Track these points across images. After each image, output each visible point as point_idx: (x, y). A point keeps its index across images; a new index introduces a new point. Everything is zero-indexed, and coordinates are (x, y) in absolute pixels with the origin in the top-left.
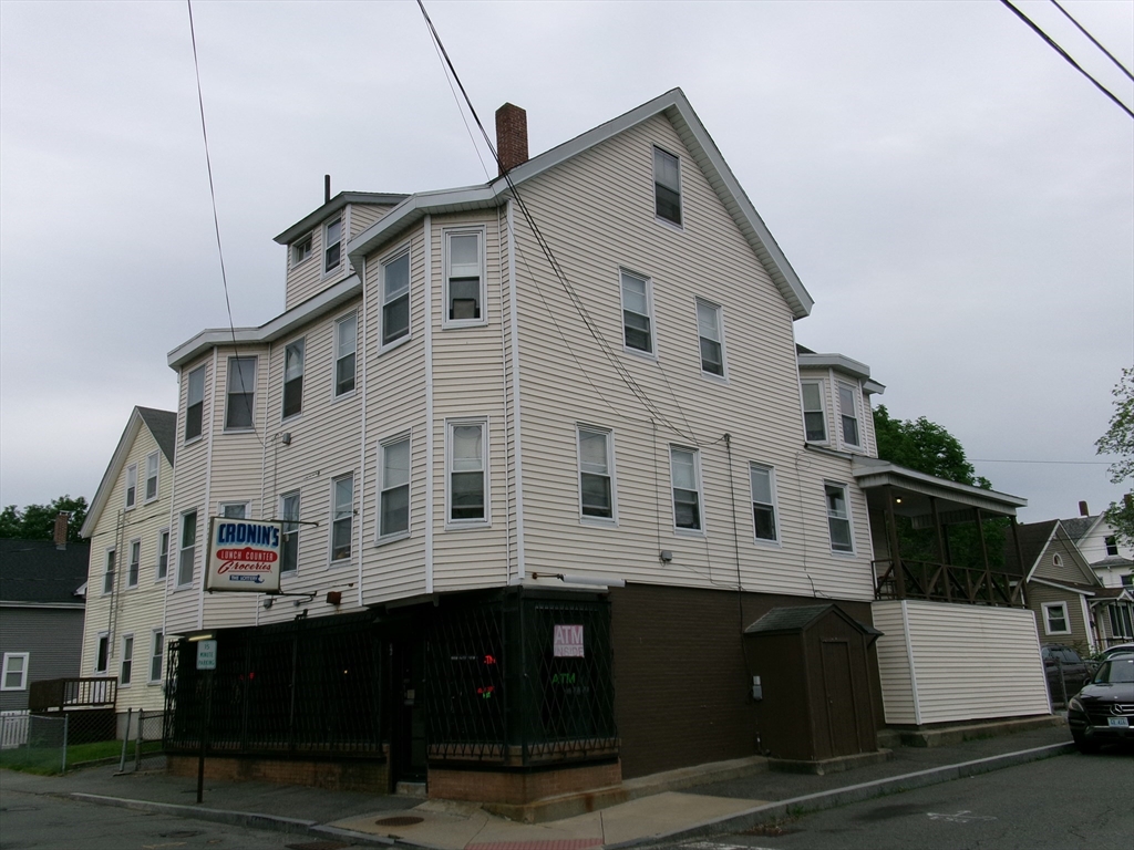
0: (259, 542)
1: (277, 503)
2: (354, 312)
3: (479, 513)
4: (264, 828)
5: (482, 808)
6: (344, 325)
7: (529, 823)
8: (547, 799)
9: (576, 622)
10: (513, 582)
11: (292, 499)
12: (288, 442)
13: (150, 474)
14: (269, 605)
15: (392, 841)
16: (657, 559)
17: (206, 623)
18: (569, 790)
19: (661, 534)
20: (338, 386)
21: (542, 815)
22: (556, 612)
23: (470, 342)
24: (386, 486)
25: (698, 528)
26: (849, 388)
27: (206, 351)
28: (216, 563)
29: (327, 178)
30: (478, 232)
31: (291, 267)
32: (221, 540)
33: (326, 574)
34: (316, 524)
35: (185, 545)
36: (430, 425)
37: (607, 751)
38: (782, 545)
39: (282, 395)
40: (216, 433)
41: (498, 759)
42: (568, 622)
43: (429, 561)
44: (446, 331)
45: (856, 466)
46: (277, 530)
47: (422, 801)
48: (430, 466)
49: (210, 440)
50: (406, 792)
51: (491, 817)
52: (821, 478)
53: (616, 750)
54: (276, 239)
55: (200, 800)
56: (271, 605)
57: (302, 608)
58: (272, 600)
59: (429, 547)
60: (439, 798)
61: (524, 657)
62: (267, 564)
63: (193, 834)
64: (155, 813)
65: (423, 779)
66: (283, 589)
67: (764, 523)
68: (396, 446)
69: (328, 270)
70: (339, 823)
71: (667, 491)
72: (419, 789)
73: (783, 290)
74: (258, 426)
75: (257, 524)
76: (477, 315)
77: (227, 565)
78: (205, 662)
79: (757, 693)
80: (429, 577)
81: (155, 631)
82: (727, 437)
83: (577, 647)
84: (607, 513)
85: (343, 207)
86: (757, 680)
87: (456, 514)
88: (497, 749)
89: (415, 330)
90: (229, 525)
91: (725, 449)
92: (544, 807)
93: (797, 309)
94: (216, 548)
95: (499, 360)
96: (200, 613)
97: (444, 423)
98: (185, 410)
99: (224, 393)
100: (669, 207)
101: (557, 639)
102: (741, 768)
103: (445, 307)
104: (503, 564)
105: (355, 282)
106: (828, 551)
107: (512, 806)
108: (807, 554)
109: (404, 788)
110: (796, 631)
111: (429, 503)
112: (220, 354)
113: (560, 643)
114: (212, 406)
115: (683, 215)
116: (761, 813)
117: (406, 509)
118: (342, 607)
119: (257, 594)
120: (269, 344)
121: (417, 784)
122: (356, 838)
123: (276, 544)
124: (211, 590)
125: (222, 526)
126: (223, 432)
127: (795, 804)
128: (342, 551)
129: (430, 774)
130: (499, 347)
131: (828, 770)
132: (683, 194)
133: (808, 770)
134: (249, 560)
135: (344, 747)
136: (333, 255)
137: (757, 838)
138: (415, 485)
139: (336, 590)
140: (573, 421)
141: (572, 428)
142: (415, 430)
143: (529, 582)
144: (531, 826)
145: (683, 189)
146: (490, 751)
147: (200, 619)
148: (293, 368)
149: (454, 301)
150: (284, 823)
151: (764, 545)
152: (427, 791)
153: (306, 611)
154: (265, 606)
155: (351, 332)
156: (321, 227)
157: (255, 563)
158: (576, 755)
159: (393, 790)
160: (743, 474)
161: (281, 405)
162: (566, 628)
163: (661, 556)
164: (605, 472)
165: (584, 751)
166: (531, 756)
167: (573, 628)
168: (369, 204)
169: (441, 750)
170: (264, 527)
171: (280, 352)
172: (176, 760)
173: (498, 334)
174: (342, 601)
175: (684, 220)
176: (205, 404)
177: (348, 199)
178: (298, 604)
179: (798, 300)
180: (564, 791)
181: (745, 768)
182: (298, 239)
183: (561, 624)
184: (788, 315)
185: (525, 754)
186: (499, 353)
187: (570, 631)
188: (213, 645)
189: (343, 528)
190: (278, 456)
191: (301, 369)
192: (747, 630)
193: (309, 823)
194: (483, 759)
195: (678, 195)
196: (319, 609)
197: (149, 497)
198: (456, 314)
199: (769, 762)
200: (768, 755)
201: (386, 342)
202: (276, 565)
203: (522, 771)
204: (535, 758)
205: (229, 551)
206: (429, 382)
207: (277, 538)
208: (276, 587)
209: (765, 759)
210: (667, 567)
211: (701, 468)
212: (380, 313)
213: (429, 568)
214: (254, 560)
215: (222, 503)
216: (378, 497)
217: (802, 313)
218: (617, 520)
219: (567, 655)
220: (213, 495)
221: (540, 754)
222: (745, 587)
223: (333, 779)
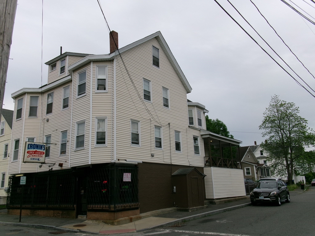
0: (39, 149)
1: (44, 138)
2: (69, 86)
3: (104, 143)
4: (40, 228)
5: (102, 222)
6: (65, 89)
7: (116, 225)
8: (120, 219)
9: (129, 172)
10: (113, 161)
11: (48, 137)
12: (48, 121)
13: (2, 128)
14: (41, 167)
15: (79, 231)
16: (150, 156)
17: (21, 171)
18: (126, 217)
19: (152, 149)
20: (63, 106)
21: (119, 223)
22: (124, 170)
23: (103, 96)
24: (78, 135)
25: (161, 148)
26: (200, 111)
27: (24, 94)
28: (27, 155)
29: (61, 47)
30: (106, 67)
31: (50, 72)
32: (28, 148)
33: (58, 158)
34: (56, 144)
35: (15, 149)
36: (91, 118)
37: (136, 206)
38: (182, 152)
39: (46, 107)
40: (26, 118)
41: (107, 209)
42: (127, 172)
43: (90, 155)
44: (96, 93)
45: (201, 132)
46: (44, 146)
47: (85, 220)
48: (91, 130)
49: (24, 120)
50: (80, 218)
51: (105, 224)
52: (192, 135)
53: (138, 206)
54: (45, 63)
55: (20, 221)
56: (41, 166)
57: (51, 167)
58: (42, 165)
59: (90, 152)
60: (90, 219)
61: (115, 181)
62: (41, 155)
63: (20, 230)
64: (6, 225)
65: (86, 214)
66: (46, 162)
67: (178, 146)
68: (81, 124)
69: (61, 73)
70: (62, 227)
71: (153, 138)
72: (84, 217)
73: (184, 86)
74: (39, 116)
75: (39, 144)
76: (105, 89)
77: (30, 155)
78: (23, 183)
79: (175, 191)
80: (90, 160)
81: (2, 173)
82: (169, 124)
83: (129, 179)
84: (138, 143)
85: (66, 56)
86: (175, 187)
87: (98, 143)
88: (107, 206)
89: (87, 92)
90: (31, 144)
91: (169, 127)
92: (119, 221)
93: (188, 90)
94: (27, 150)
95: (111, 102)
96: (20, 169)
97: (95, 118)
98: (16, 110)
99: (29, 106)
100: (156, 62)
101: (124, 177)
102: (170, 210)
103: (96, 86)
104: (110, 157)
105: (69, 77)
106: (193, 154)
107: (111, 221)
108: (188, 155)
109: (80, 217)
110: (185, 175)
111: (90, 140)
112: (28, 95)
113: (125, 178)
114: (25, 110)
115: (160, 65)
116: (176, 221)
117: (83, 141)
118: (63, 167)
119: (37, 163)
120: (42, 93)
122: (68, 230)
123: (44, 150)
124: (25, 162)
125: (29, 144)
126: (28, 117)
127: (184, 219)
128: (63, 152)
129: (88, 213)
130: (111, 98)
131: (192, 210)
132: (160, 59)
133: (187, 210)
134: (36, 154)
135: (63, 206)
136: (63, 69)
137: (175, 228)
138: (86, 135)
139: (61, 163)
140: (130, 119)
141: (129, 120)
142: (87, 120)
143: (117, 162)
144: (116, 226)
145: (160, 58)
146: (105, 206)
147: (20, 170)
148: (50, 100)
149: (99, 85)
150: (47, 227)
151: (178, 152)
152: (87, 218)
153: (52, 168)
154: (40, 167)
155: (68, 91)
156: (59, 61)
157: (38, 155)
158: (128, 207)
159: (77, 217)
160: (173, 134)
161: (46, 110)
162: (127, 174)
163: (151, 155)
164: (138, 132)
165: (130, 206)
166: (116, 207)
167: (128, 174)
168: (73, 56)
169: (91, 206)
170: (41, 145)
171: (46, 96)
172: (11, 210)
173: (111, 95)
174: (63, 166)
175: (160, 66)
176: (23, 109)
177: (67, 54)
178: (50, 166)
179: (188, 88)
180: (125, 217)
181: (171, 210)
182: (52, 64)
183: (125, 173)
184: (186, 92)
185: (115, 207)
186: (111, 100)
187: (127, 175)
188: (25, 178)
189: (64, 146)
190: (45, 125)
191: (52, 101)
192: (172, 174)
193: (54, 226)
194: (103, 209)
195: (159, 59)
196: (56, 168)
197: (1, 134)
198: (99, 89)
199: (177, 209)
200: (177, 207)
201: (79, 95)
202: (44, 155)
203: (114, 212)
204: (117, 208)
205: (31, 151)
206: (91, 107)
207: (44, 148)
208: (44, 162)
209: (176, 208)
210: (153, 158)
211: (162, 132)
212: (77, 87)
213: (90, 157)
214: (38, 154)
215: (27, 137)
216: (75, 138)
217: (189, 92)
218: (140, 145)
219: (126, 181)
220: (24, 135)
221: (119, 207)
222: (173, 163)
223: (59, 215)
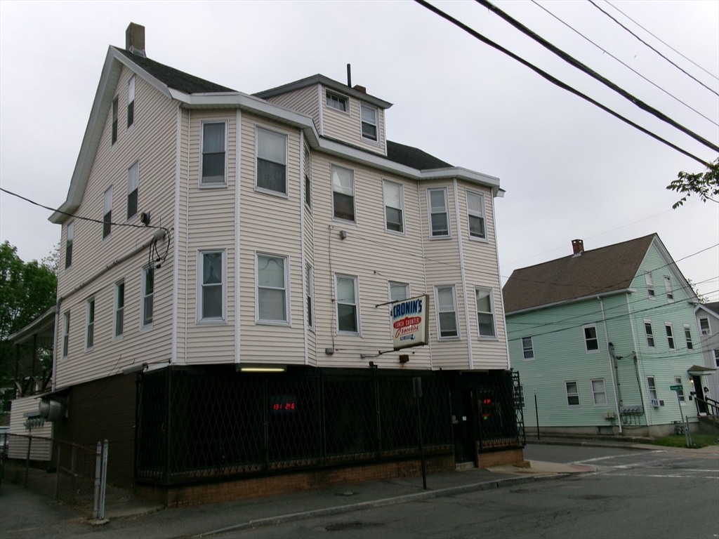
12: (343, 237)
20: (389, 223)
39: (332, 198)
56: (333, 353)
58: (333, 349)
69: (364, 136)
85: (382, 108)
118: (407, 365)
121: (466, 463)
129: (479, 456)
139: (406, 354)
152: (476, 465)
153: (371, 363)
154: (326, 352)
156: (359, 102)
161: (332, 205)
171: (325, 164)
174: (408, 362)
178: (363, 357)
182: (334, 90)
190: (331, 243)
191: (352, 191)
223: (414, 470)
